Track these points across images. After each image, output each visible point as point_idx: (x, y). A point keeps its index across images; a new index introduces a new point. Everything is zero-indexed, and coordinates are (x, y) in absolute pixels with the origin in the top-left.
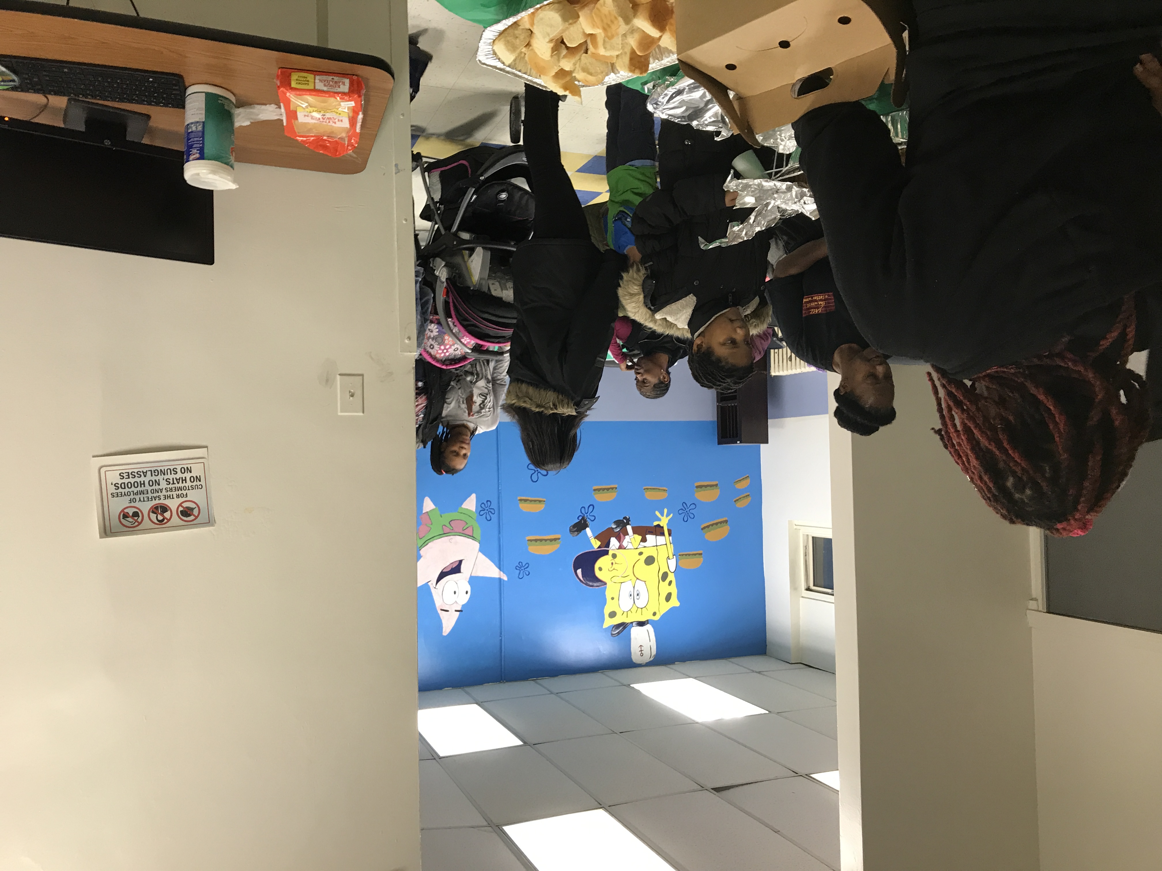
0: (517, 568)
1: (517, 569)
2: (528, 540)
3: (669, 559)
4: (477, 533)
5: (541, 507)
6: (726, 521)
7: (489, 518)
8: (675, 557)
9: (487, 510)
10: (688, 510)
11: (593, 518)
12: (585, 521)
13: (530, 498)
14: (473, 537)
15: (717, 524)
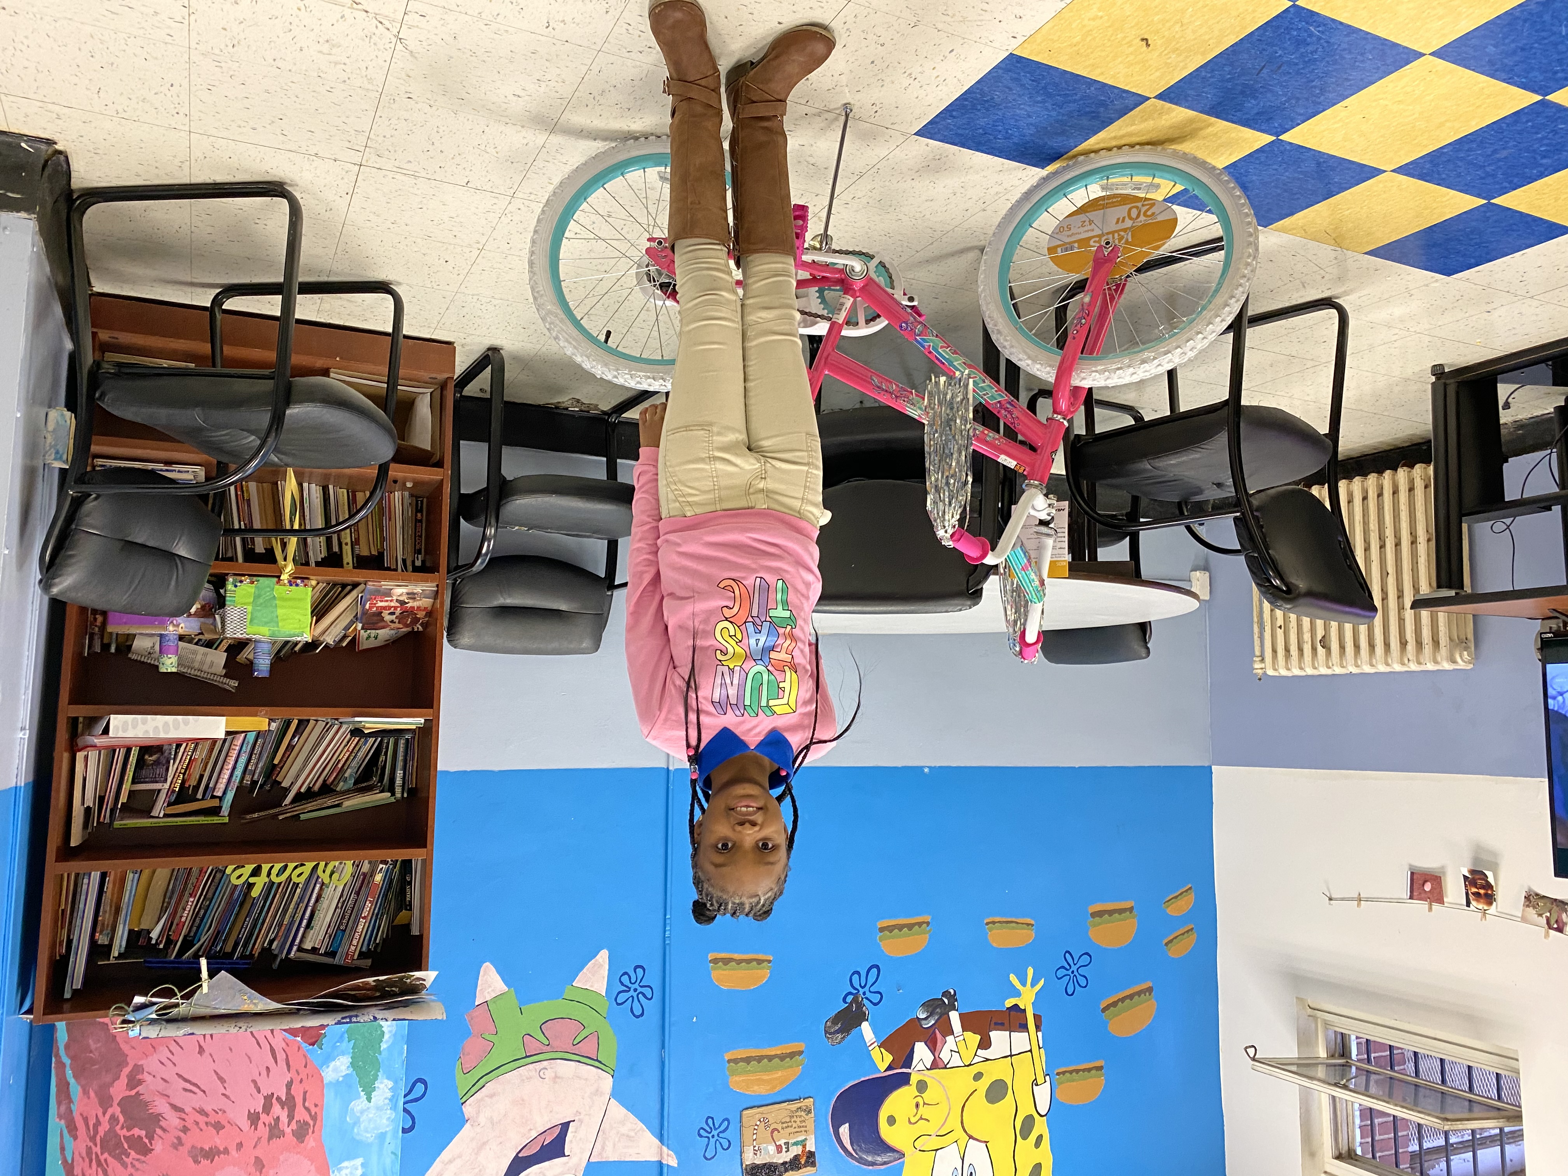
0: (702, 1132)
1: (700, 1136)
2: (729, 1061)
3: (1037, 1085)
4: (609, 1051)
5: (764, 974)
6: (1150, 990)
7: (638, 1012)
8: (1047, 1078)
9: (635, 990)
10: (1074, 968)
11: (876, 998)
12: (860, 1005)
13: (736, 956)
14: (597, 1060)
15: (1131, 997)
